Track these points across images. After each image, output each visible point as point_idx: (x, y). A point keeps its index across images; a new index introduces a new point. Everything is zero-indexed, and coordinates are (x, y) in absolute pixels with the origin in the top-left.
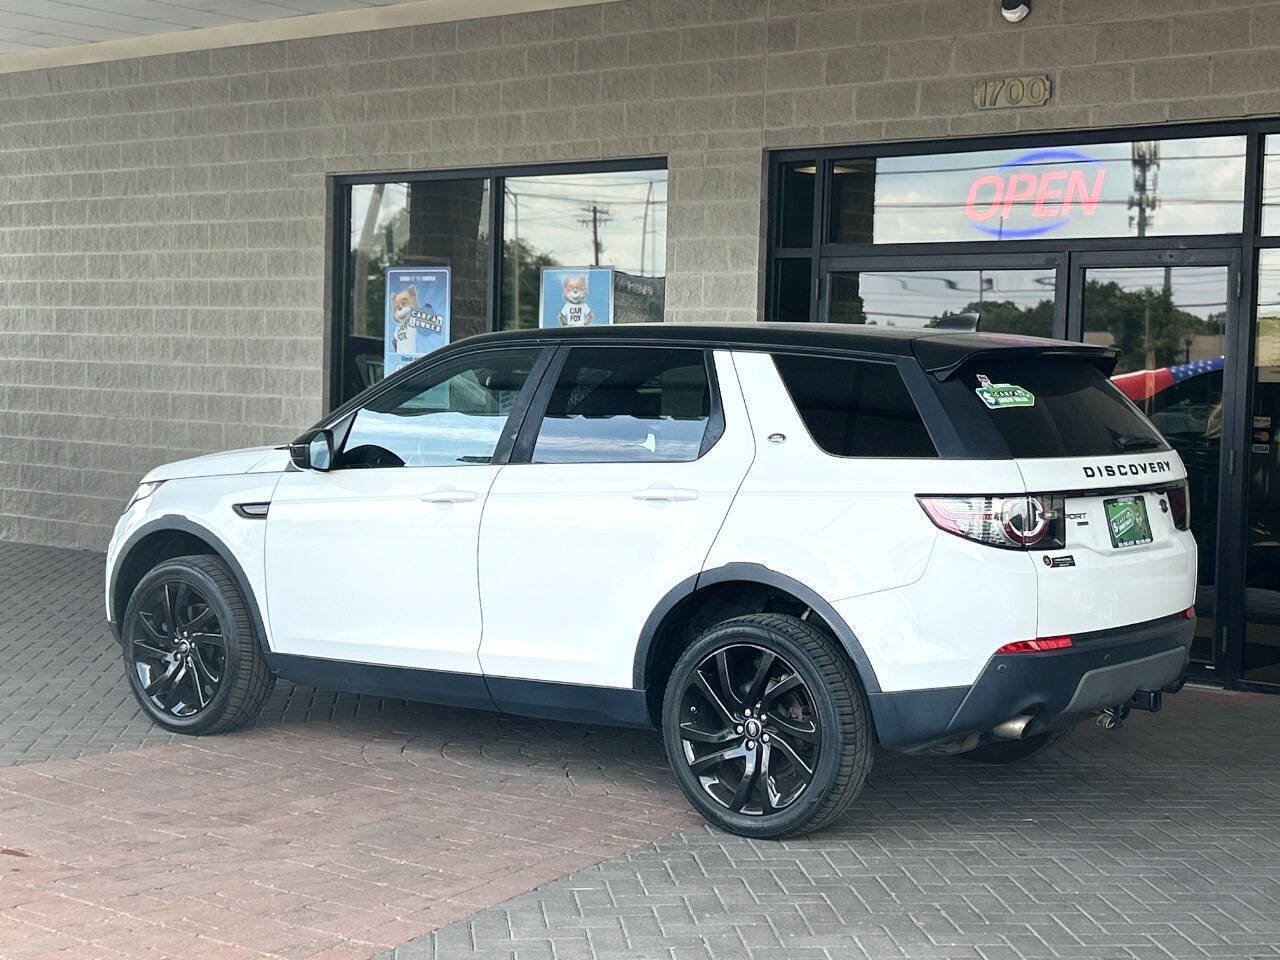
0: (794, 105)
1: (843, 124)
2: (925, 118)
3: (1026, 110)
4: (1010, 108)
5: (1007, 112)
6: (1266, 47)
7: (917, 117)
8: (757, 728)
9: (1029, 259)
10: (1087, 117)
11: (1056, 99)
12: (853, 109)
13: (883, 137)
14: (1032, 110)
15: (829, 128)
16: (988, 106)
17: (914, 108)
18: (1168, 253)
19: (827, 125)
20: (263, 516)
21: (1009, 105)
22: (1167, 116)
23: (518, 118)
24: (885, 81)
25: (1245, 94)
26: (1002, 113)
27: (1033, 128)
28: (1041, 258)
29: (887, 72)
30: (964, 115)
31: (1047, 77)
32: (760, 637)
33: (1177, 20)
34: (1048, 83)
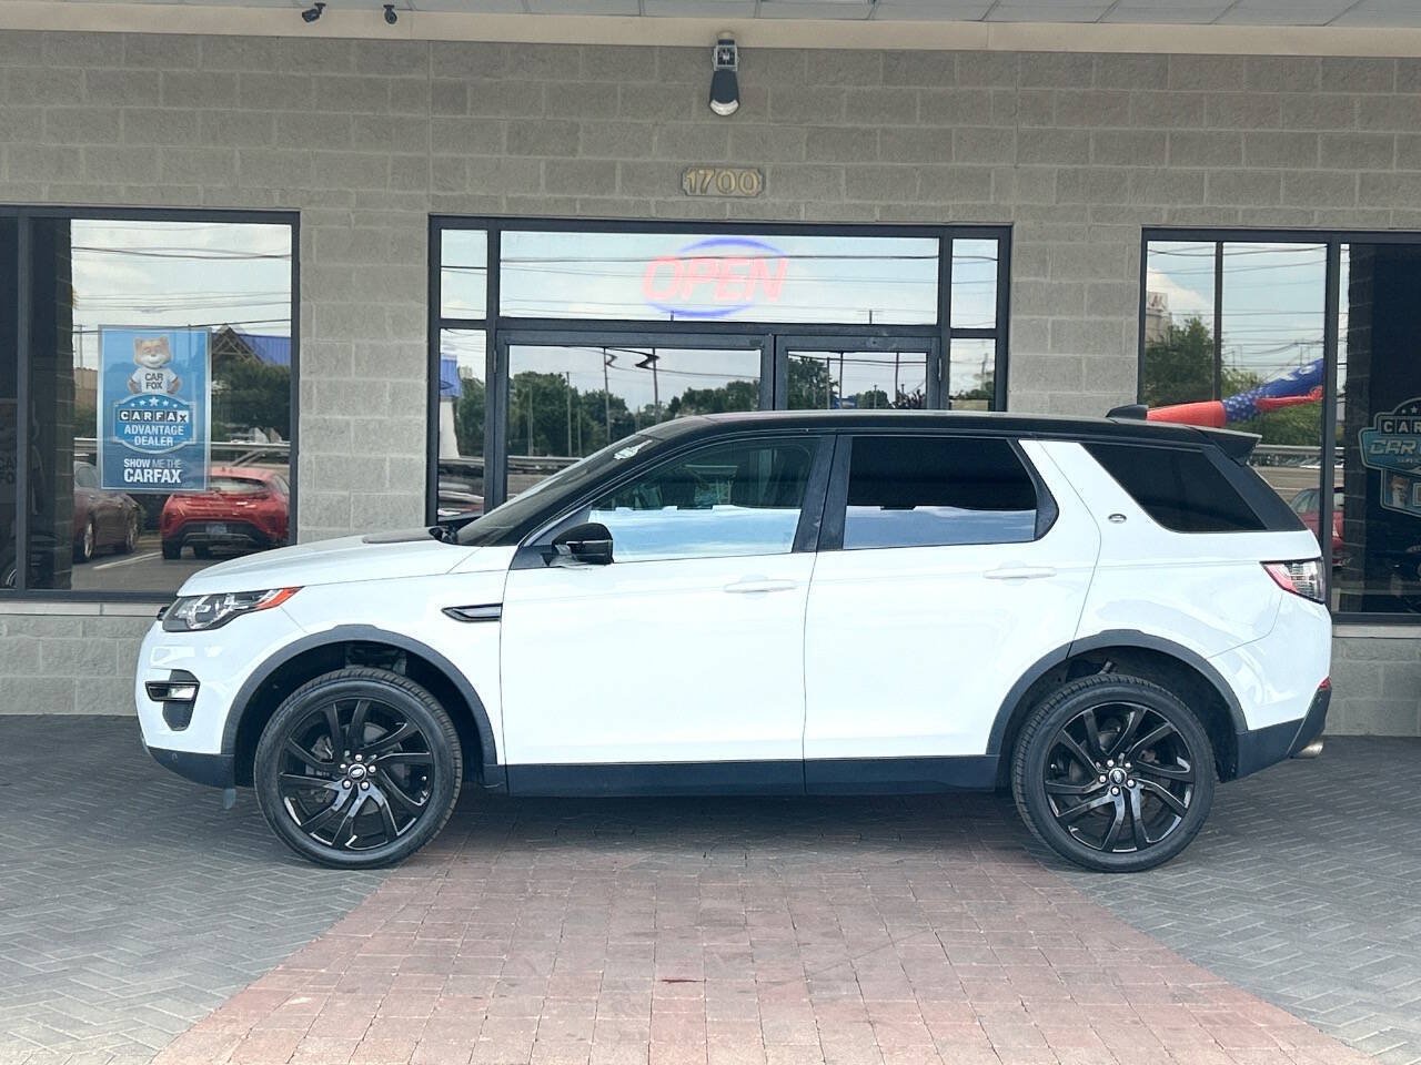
0: (468, 170)
1: (530, 195)
2: (626, 197)
3: (736, 200)
4: (720, 196)
5: (717, 201)
6: (968, 164)
7: (617, 196)
8: (1123, 774)
9: (734, 339)
10: (798, 212)
11: (767, 192)
12: (543, 182)
13: (578, 212)
14: (742, 200)
15: (512, 198)
16: (698, 192)
17: (614, 188)
18: (872, 339)
19: (510, 196)
20: (496, 618)
21: (719, 193)
22: (878, 217)
23: (75, 152)
24: (578, 158)
25: (950, 203)
26: (710, 200)
27: (744, 217)
28: (746, 340)
29: (580, 149)
30: (670, 199)
31: (759, 171)
32: (1130, 695)
33: (885, 132)
34: (760, 177)
